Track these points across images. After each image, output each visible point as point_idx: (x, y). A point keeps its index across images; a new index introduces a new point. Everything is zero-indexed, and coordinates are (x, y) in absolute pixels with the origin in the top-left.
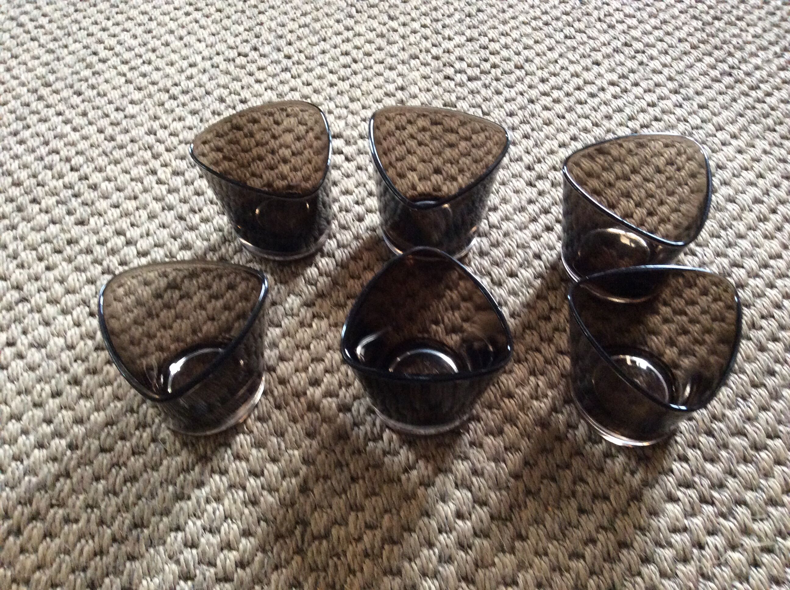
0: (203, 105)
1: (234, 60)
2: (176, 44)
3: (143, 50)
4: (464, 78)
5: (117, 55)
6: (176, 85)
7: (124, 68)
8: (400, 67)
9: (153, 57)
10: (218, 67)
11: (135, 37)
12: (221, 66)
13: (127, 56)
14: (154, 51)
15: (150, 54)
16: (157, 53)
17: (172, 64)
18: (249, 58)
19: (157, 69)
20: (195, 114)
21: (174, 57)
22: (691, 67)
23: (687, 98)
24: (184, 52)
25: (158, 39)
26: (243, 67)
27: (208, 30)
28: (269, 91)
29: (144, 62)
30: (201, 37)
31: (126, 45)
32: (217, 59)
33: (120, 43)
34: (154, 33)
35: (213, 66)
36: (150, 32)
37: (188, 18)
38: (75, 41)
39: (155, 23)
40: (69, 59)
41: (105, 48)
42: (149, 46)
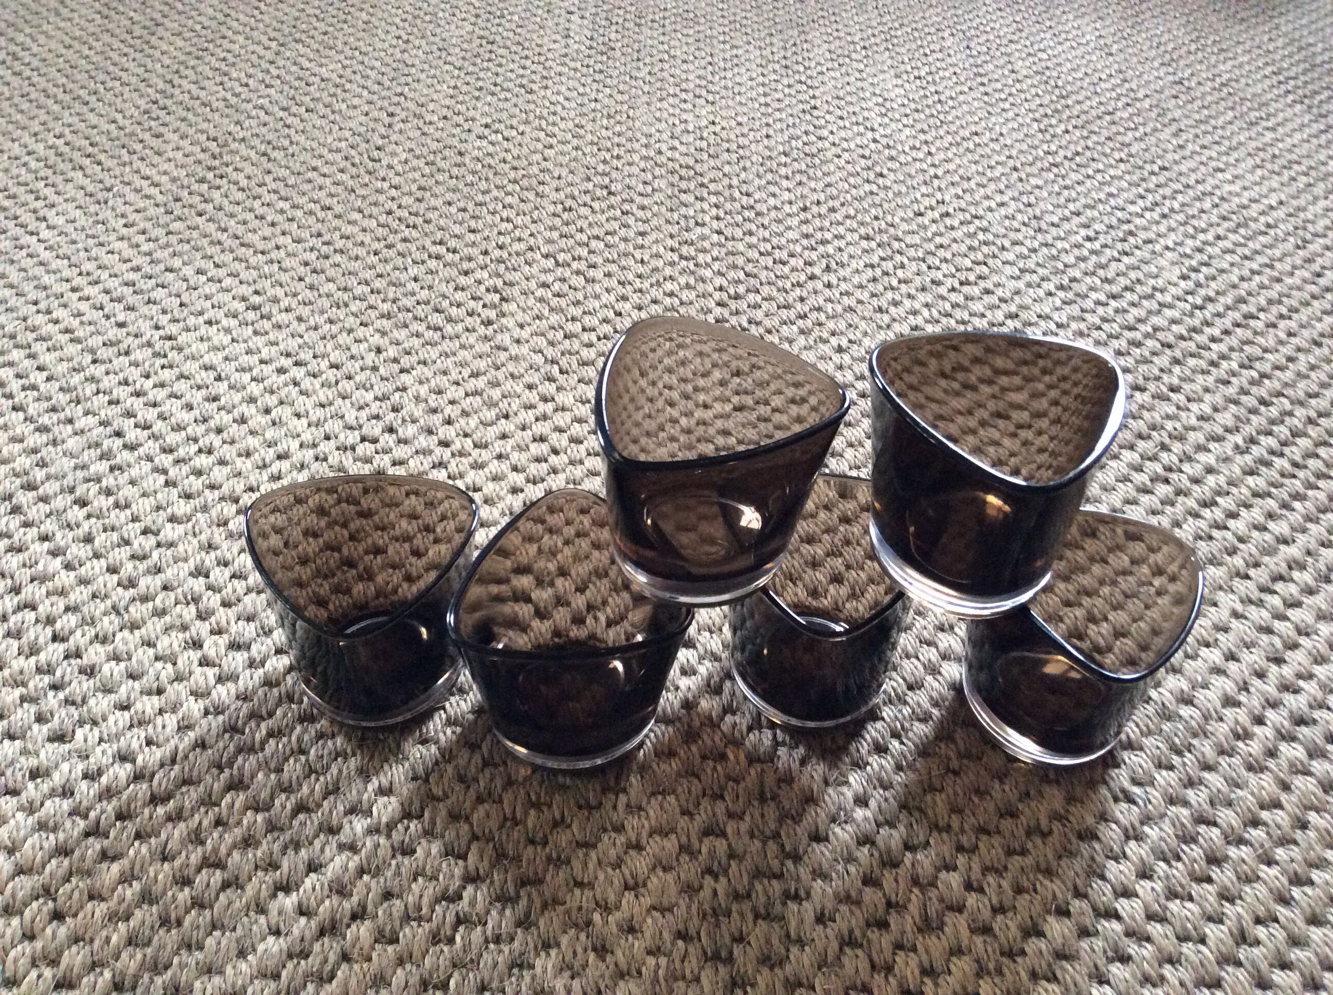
2: (257, 419)
3: (200, 429)
5: (155, 437)
7: (166, 460)
9: (217, 441)
11: (190, 407)
13: (172, 438)
14: (219, 431)
15: (212, 435)
16: (225, 435)
17: (248, 454)
19: (222, 462)
21: (253, 442)
24: (271, 434)
25: (229, 412)
27: (314, 398)
29: (200, 451)
30: (301, 410)
31: (173, 421)
33: (162, 417)
34: (222, 401)
36: (215, 399)
37: (283, 377)
38: (87, 413)
39: (226, 383)
40: (73, 444)
41: (136, 426)
42: (212, 423)
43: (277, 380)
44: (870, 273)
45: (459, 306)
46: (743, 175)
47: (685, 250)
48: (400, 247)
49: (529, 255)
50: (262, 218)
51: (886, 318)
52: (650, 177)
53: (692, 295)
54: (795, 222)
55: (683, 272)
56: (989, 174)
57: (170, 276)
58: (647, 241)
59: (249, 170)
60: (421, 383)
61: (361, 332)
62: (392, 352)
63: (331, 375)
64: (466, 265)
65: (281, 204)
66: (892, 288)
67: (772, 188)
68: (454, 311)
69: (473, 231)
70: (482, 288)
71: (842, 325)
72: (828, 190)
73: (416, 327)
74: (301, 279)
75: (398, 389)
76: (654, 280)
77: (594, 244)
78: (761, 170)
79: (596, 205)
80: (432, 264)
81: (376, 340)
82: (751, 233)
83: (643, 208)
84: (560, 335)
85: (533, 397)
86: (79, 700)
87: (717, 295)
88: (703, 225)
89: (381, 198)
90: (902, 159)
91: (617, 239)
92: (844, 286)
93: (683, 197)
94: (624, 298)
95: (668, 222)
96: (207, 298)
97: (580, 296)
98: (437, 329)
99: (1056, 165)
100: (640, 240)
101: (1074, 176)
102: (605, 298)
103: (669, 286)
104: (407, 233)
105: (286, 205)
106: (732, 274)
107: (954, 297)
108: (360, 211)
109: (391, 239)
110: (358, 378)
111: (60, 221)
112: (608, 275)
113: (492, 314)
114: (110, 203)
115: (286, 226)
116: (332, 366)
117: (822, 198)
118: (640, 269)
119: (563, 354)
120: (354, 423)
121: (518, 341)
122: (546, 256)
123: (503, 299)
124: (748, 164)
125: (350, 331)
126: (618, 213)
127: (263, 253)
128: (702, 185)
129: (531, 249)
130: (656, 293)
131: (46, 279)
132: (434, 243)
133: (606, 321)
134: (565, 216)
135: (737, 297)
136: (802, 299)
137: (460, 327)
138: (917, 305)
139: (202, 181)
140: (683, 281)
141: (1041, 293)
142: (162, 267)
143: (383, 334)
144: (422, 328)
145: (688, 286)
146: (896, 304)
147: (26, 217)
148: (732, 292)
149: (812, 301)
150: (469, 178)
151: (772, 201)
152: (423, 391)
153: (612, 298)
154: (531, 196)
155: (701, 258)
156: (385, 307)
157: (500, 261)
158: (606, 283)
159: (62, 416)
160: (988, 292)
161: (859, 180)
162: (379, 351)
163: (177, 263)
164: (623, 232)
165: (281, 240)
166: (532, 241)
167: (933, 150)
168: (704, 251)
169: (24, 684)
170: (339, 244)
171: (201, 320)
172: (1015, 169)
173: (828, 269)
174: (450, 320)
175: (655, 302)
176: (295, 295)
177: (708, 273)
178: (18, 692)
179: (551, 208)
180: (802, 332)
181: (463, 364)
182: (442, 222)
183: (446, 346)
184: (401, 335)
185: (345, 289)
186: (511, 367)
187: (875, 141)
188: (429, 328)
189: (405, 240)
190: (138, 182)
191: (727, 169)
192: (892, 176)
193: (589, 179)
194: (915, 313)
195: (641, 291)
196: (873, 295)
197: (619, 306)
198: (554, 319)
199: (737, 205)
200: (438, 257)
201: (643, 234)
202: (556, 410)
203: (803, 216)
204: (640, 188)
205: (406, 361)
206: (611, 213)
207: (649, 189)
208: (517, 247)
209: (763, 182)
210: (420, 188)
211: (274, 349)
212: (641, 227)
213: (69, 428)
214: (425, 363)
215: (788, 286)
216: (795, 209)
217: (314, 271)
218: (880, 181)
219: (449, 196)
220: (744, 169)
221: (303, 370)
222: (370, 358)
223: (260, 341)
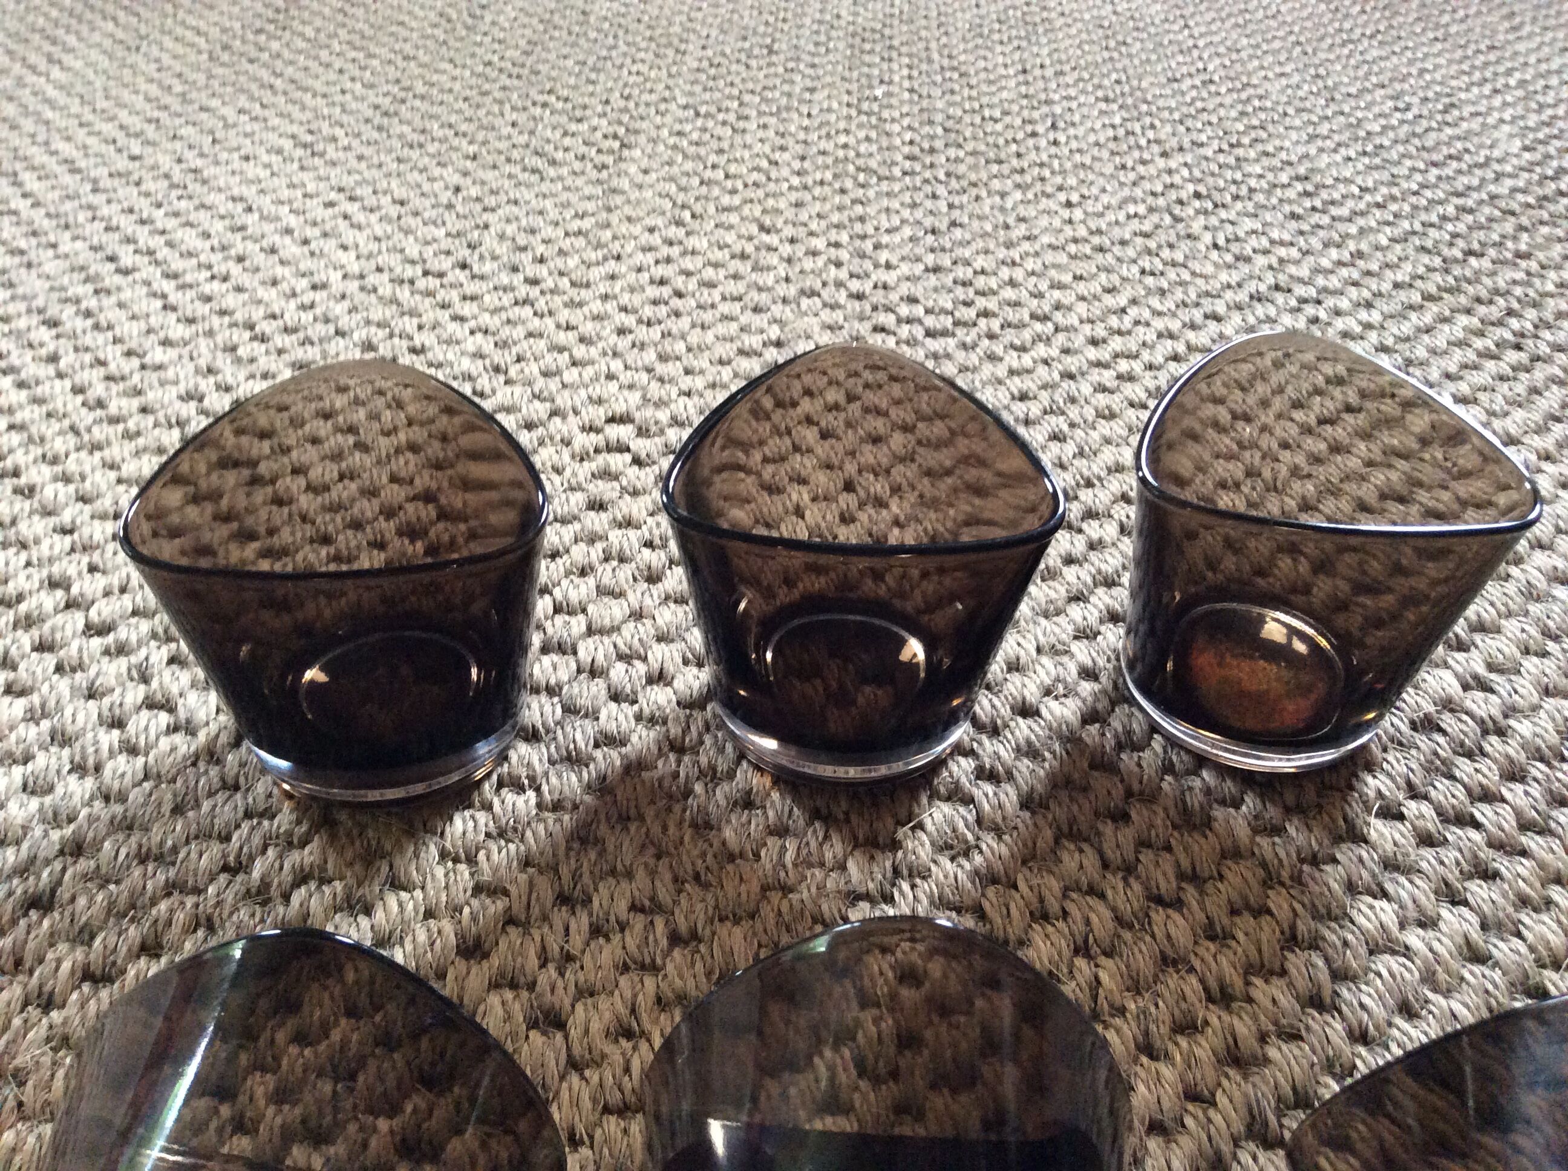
1: (412, 282)
2: (290, 248)
3: (216, 257)
4: (919, 332)
5: (157, 263)
6: (273, 317)
7: (168, 286)
8: (777, 310)
9: (235, 269)
10: (375, 290)
11: (207, 236)
12: (380, 291)
13: (178, 265)
14: (240, 259)
15: (231, 264)
16: (247, 263)
17: (274, 283)
18: (445, 281)
19: (239, 289)
21: (280, 271)
22: (1428, 330)
24: (306, 265)
25: (256, 241)
26: (430, 294)
27: (368, 231)
28: (479, 336)
29: (213, 277)
30: (350, 242)
31: (184, 248)
32: (372, 279)
33: (170, 244)
34: (250, 231)
35: (362, 289)
36: (241, 229)
37: (330, 211)
38: (75, 238)
39: (256, 215)
40: (50, 267)
41: (136, 252)
42: (233, 252)
43: (320, 213)
44: (1110, 133)
45: (566, 150)
47: (865, 106)
48: (498, 94)
51: (1132, 176)
53: (874, 148)
55: (861, 126)
57: (204, 115)
58: (818, 96)
60: (508, 221)
61: (437, 172)
62: (474, 192)
63: (394, 211)
64: (579, 113)
65: (353, 55)
66: (1140, 148)
67: (982, 52)
68: (559, 155)
69: (593, 83)
70: (599, 135)
71: (1072, 181)
73: (509, 168)
74: (367, 121)
75: (477, 227)
76: (823, 133)
77: (747, 98)
79: (753, 63)
80: (536, 111)
81: (456, 179)
82: (952, 92)
83: (813, 66)
84: (696, 181)
85: (655, 240)
87: (907, 149)
88: (890, 83)
91: (777, 94)
92: (1075, 144)
93: (867, 58)
94: (783, 149)
95: (844, 79)
96: (246, 135)
97: (725, 145)
98: (535, 171)
100: (806, 96)
102: (758, 148)
103: (842, 139)
104: (507, 82)
105: (360, 56)
106: (926, 130)
107: (1222, 158)
108: (451, 62)
109: (486, 87)
110: (426, 215)
112: (765, 127)
113: (609, 160)
115: (357, 74)
116: (394, 202)
117: (1047, 62)
118: (806, 122)
119: (697, 199)
120: (417, 257)
121: (640, 187)
123: (624, 146)
125: (423, 170)
126: (781, 70)
127: (324, 96)
128: (891, 47)
130: (824, 145)
132: (541, 92)
133: (758, 169)
134: (712, 72)
135: (932, 151)
136: (1019, 155)
137: (565, 171)
138: (1173, 164)
139: (260, 32)
140: (861, 134)
142: (196, 106)
143: (466, 174)
144: (515, 169)
145: (868, 139)
146: (1144, 162)
148: (926, 146)
149: (1033, 156)
150: (593, 36)
151: (981, 64)
152: (510, 230)
153: (767, 149)
154: (670, 52)
155: (886, 114)
156: (472, 149)
157: (624, 110)
158: (761, 134)
159: (43, 240)
160: (1267, 154)
162: (457, 189)
163: (215, 103)
165: (348, 85)
166: (666, 93)
168: (891, 107)
170: (421, 90)
171: (235, 155)
173: (1054, 126)
174: (553, 163)
175: (824, 153)
176: (358, 135)
177: (896, 128)
179: (695, 64)
180: (1018, 186)
181: (567, 205)
182: (553, 74)
183: (545, 187)
184: (489, 175)
185: (423, 131)
186: (628, 210)
188: (525, 170)
189: (504, 89)
193: (745, 39)
194: (1170, 172)
195: (805, 142)
196: (1113, 153)
197: (777, 156)
198: (689, 166)
199: (936, 66)
200: (544, 105)
201: (811, 90)
202: (684, 254)
203: (1021, 78)
204: (811, 48)
205: (491, 201)
206: (772, 70)
207: (823, 50)
208: (647, 98)
209: (970, 46)
210: (529, 44)
211: (322, 184)
212: (809, 84)
213: (50, 253)
214: (516, 202)
215: (1001, 142)
216: (1011, 71)
217: (386, 114)
219: (566, 51)
221: (357, 205)
222: (445, 197)
223: (306, 176)
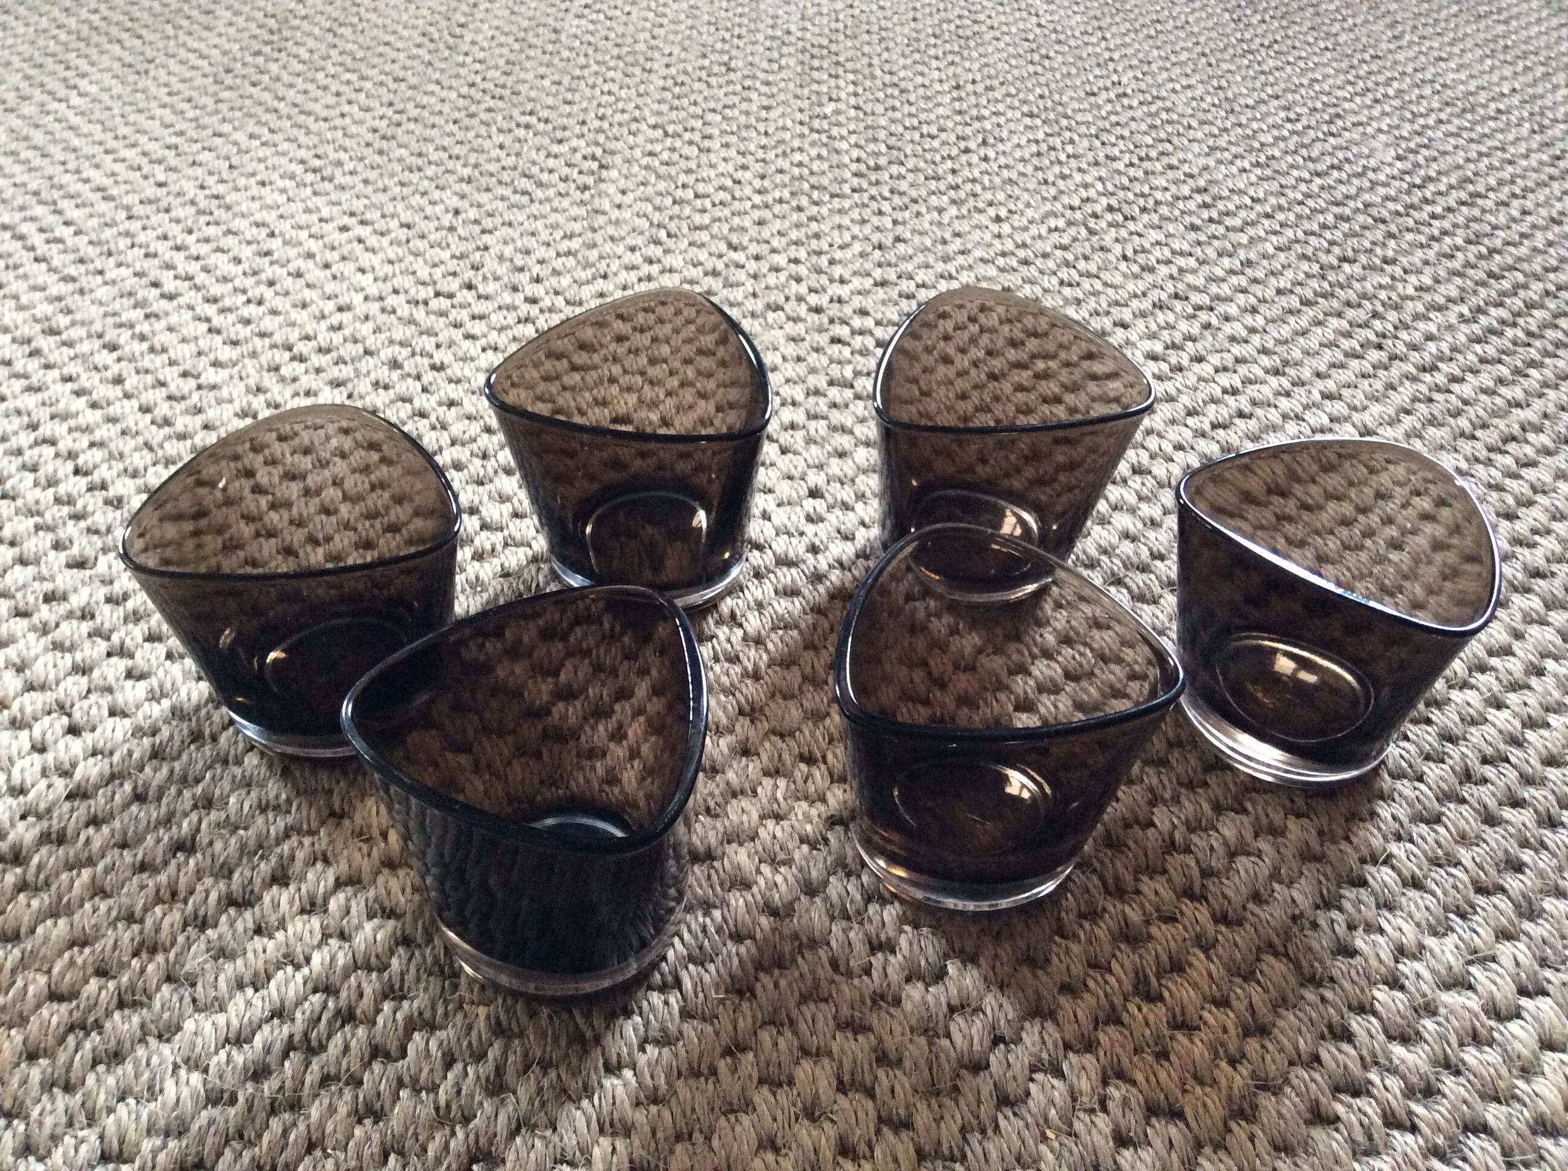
0: (356, 370)
1: (426, 303)
2: (315, 273)
3: (249, 282)
5: (198, 288)
6: (307, 338)
7: (210, 310)
9: (268, 293)
10: (393, 312)
11: (237, 261)
12: (399, 312)
13: (216, 290)
14: (271, 284)
15: (263, 288)
16: (278, 287)
17: (304, 306)
18: (455, 301)
19: (274, 312)
20: (338, 385)
21: (308, 294)
22: (1304, 333)
23: (1299, 383)
24: (331, 287)
25: (283, 266)
26: (443, 314)
27: (381, 255)
29: (249, 301)
30: (366, 265)
31: (219, 273)
32: (390, 301)
33: (206, 269)
34: (276, 256)
35: (383, 311)
36: (268, 253)
37: (345, 235)
38: (119, 265)
39: (279, 240)
40: (101, 293)
41: (176, 277)
42: (263, 276)
43: (337, 237)
44: (1034, 148)
45: (551, 171)
46: (885, 55)
47: (816, 124)
48: (485, 116)
49: (634, 126)
50: (325, 88)
51: (1053, 191)
52: (776, 55)
53: (825, 166)
54: (947, 99)
55: (813, 144)
56: (1173, 59)
57: (218, 141)
58: (773, 114)
59: (311, 43)
60: (505, 243)
61: (436, 195)
62: (472, 214)
63: (403, 234)
64: (559, 134)
65: (347, 76)
66: (1060, 162)
67: (919, 68)
68: (545, 177)
69: (569, 103)
70: (578, 156)
71: (1001, 196)
72: (986, 70)
73: (501, 191)
74: (368, 145)
75: (478, 248)
76: (779, 151)
77: (710, 117)
78: (907, 51)
79: (713, 81)
80: (521, 133)
81: (455, 202)
82: (894, 109)
83: (768, 84)
84: (668, 201)
85: (637, 258)
86: (103, 529)
87: (854, 167)
88: (839, 100)
89: (463, 71)
90: (1073, 43)
91: (736, 112)
92: (1002, 160)
93: (816, 75)
94: (744, 167)
95: (797, 97)
96: (260, 160)
97: (692, 165)
98: (525, 193)
99: (1251, 52)
100: (764, 114)
101: (1271, 63)
102: (722, 167)
103: (797, 157)
104: (492, 103)
105: (353, 77)
106: (872, 147)
107: (1132, 172)
108: (438, 82)
109: (473, 108)
110: (432, 238)
111: (93, 89)
112: (727, 145)
113: (590, 181)
114: (152, 73)
115: (353, 96)
116: (402, 225)
117: (978, 78)
118: (764, 141)
119: (671, 218)
120: (427, 279)
121: (619, 206)
122: (654, 127)
123: (602, 167)
124: (891, 45)
125: (424, 194)
126: (739, 88)
127: (326, 120)
128: (838, 63)
129: (635, 120)
130: (781, 163)
131: (76, 142)
132: (523, 113)
133: (722, 188)
134: (677, 90)
135: (877, 168)
136: (954, 171)
137: (551, 192)
138: (1089, 179)
139: (258, 53)
140: (814, 152)
141: (1234, 170)
142: (210, 132)
143: (463, 197)
144: (507, 192)
145: (819, 157)
146: (1064, 177)
147: (53, 84)
148: (872, 163)
149: (966, 173)
150: (566, 54)
151: (919, 80)
152: (508, 251)
153: (730, 168)
154: (637, 71)
155: (835, 132)
156: (466, 172)
157: (600, 131)
158: (724, 153)
160: (1171, 167)
161: (1022, 62)
162: (457, 212)
163: (226, 128)
164: (744, 106)
165: (346, 108)
166: (637, 113)
167: (1108, 35)
168: (839, 124)
169: (39, 513)
170: (414, 112)
171: (253, 181)
172: (1204, 55)
173: (985, 142)
174: (540, 185)
175: (781, 171)
176: (361, 159)
177: (844, 145)
178: (31, 522)
179: (661, 83)
180: (953, 202)
181: (555, 226)
182: (533, 94)
183: (535, 209)
184: (484, 198)
185: (420, 155)
186: (611, 230)
187: (1039, 25)
188: (515, 192)
189: (489, 110)
190: (183, 54)
191: (867, 49)
192: (1060, 59)
193: (704, 56)
194: (1086, 186)
195: (764, 161)
196: (1037, 169)
197: (739, 175)
198: (662, 186)
199: (879, 83)
200: (527, 126)
201: (767, 108)
202: (663, 272)
203: (955, 94)
204: (765, 65)
205: (488, 223)
206: (731, 88)
207: (776, 67)
208: (618, 117)
209: (909, 61)
210: (508, 62)
211: (335, 209)
212: (766, 102)
214: (510, 224)
215: (938, 158)
216: (946, 87)
217: (384, 137)
218: (1047, 63)
219: (542, 70)
220: (887, 49)
221: (369, 229)
222: (447, 219)
223: (320, 201)
